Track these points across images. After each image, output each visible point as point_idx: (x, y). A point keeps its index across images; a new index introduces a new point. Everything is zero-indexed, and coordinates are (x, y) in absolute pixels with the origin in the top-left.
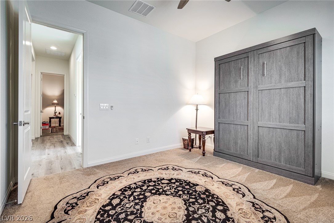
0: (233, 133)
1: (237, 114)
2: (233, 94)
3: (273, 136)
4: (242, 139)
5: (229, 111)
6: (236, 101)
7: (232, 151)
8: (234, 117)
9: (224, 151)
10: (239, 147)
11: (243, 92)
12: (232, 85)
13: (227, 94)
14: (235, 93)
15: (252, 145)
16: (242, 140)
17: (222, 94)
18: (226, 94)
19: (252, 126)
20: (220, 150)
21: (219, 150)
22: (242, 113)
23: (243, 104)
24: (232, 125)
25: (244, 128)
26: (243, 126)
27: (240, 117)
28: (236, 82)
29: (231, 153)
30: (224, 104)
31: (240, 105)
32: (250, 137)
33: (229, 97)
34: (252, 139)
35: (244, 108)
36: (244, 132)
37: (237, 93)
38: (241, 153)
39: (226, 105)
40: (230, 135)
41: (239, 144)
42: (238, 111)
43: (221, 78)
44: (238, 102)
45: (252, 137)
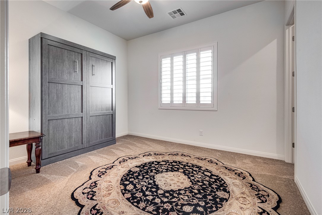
0: (67, 128)
1: (71, 107)
2: (66, 85)
3: (98, 121)
4: (76, 131)
5: (62, 104)
6: (70, 93)
7: (66, 148)
8: (68, 110)
9: (56, 153)
10: (73, 140)
11: (77, 86)
12: (65, 76)
13: (60, 85)
14: (69, 85)
15: (86, 134)
16: (77, 133)
17: (52, 83)
18: (57, 84)
19: (86, 117)
20: (51, 154)
21: (49, 155)
22: (76, 105)
23: (78, 97)
24: (66, 119)
25: (78, 120)
26: (78, 118)
27: (74, 110)
28: (70, 73)
29: (66, 150)
30: (55, 96)
31: (74, 98)
32: (85, 127)
33: (63, 88)
34: (86, 129)
35: (78, 101)
36: (79, 124)
37: (71, 86)
38: (76, 145)
39: (58, 97)
40: (64, 132)
41: (73, 137)
42: (72, 104)
43: (51, 63)
44: (72, 95)
45: (86, 126)
